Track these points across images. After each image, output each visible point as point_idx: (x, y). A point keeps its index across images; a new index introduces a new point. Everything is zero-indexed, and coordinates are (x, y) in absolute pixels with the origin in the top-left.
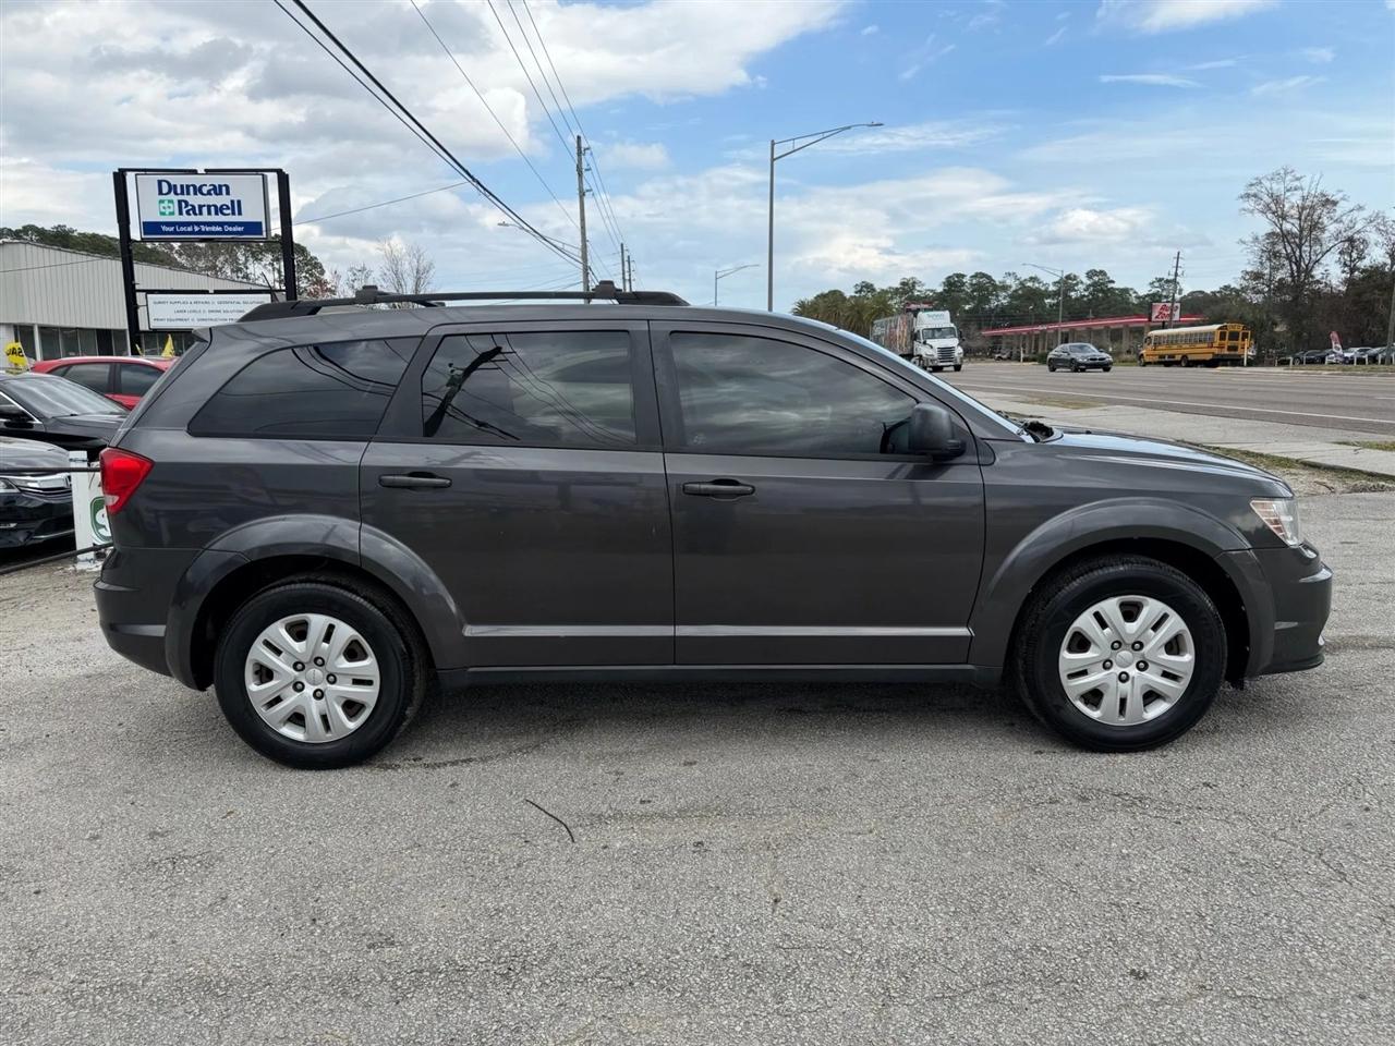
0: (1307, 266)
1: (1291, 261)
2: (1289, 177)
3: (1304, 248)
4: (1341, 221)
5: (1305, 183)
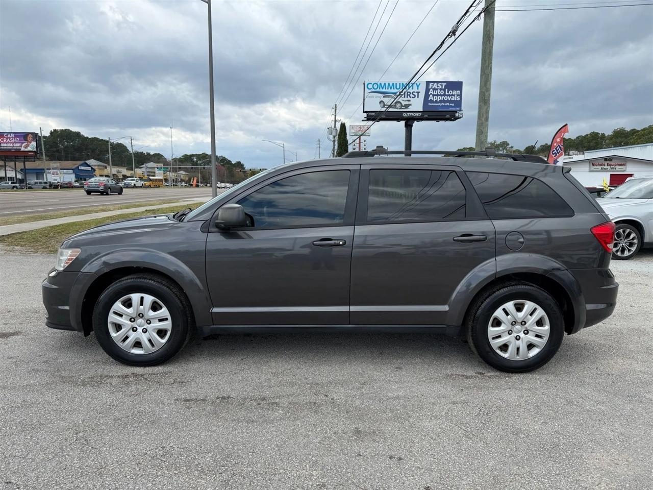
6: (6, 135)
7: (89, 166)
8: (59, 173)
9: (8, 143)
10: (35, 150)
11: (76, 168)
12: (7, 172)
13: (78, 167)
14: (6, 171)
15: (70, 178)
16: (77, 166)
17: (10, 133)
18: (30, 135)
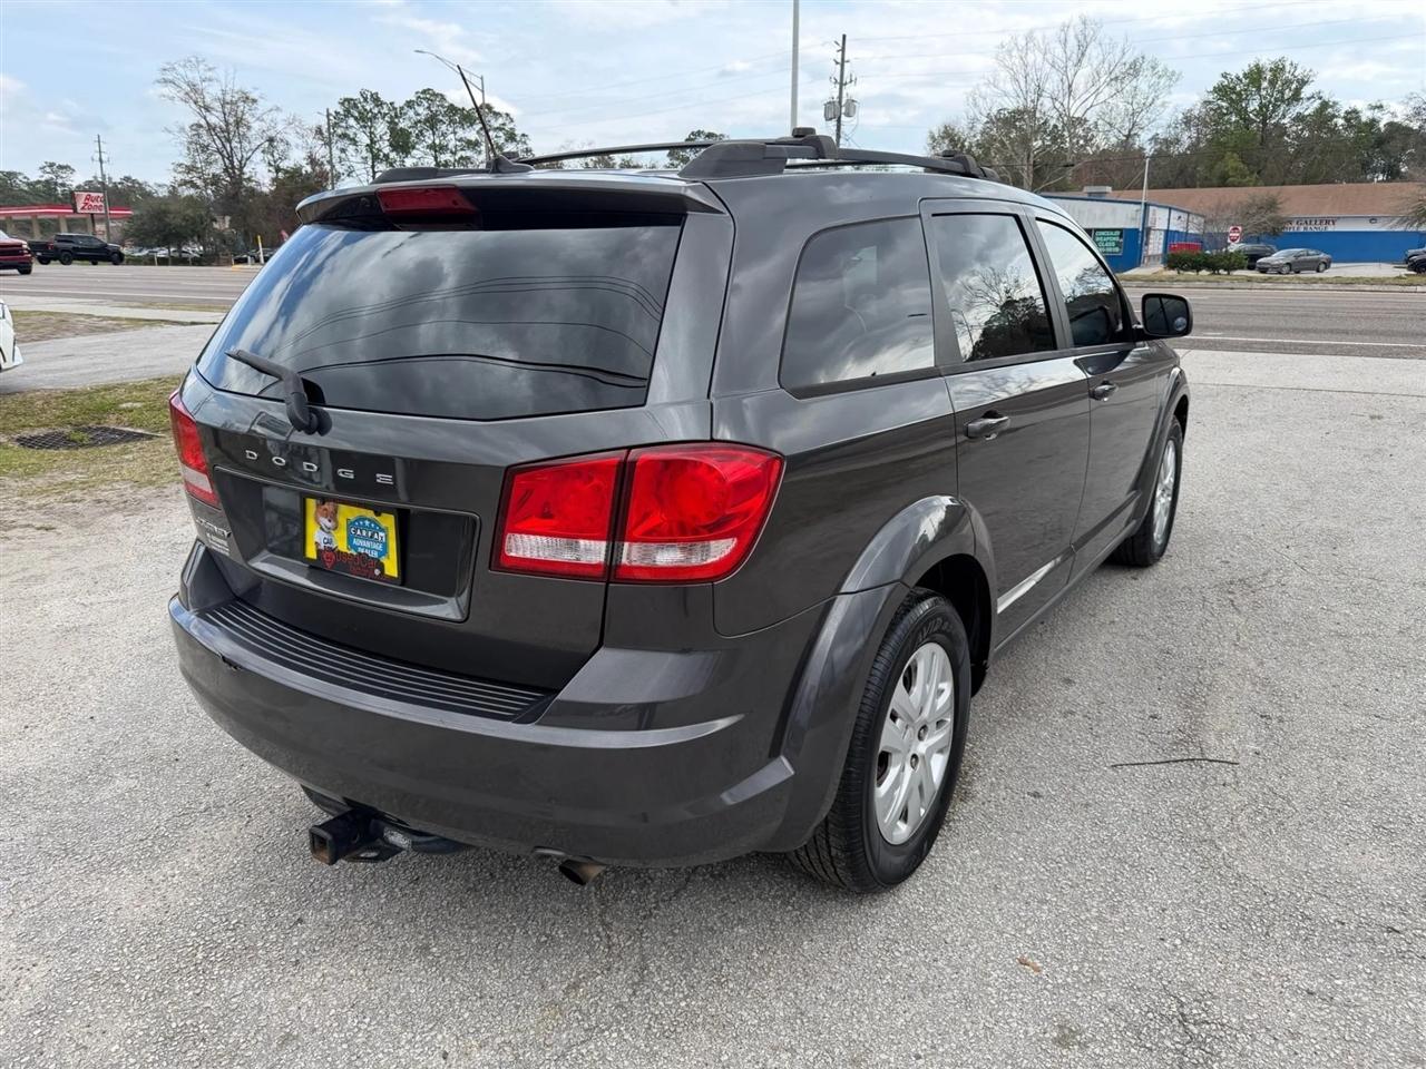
0: (240, 162)
1: (223, 156)
2: (202, 67)
3: (234, 144)
4: (263, 120)
5: (220, 73)
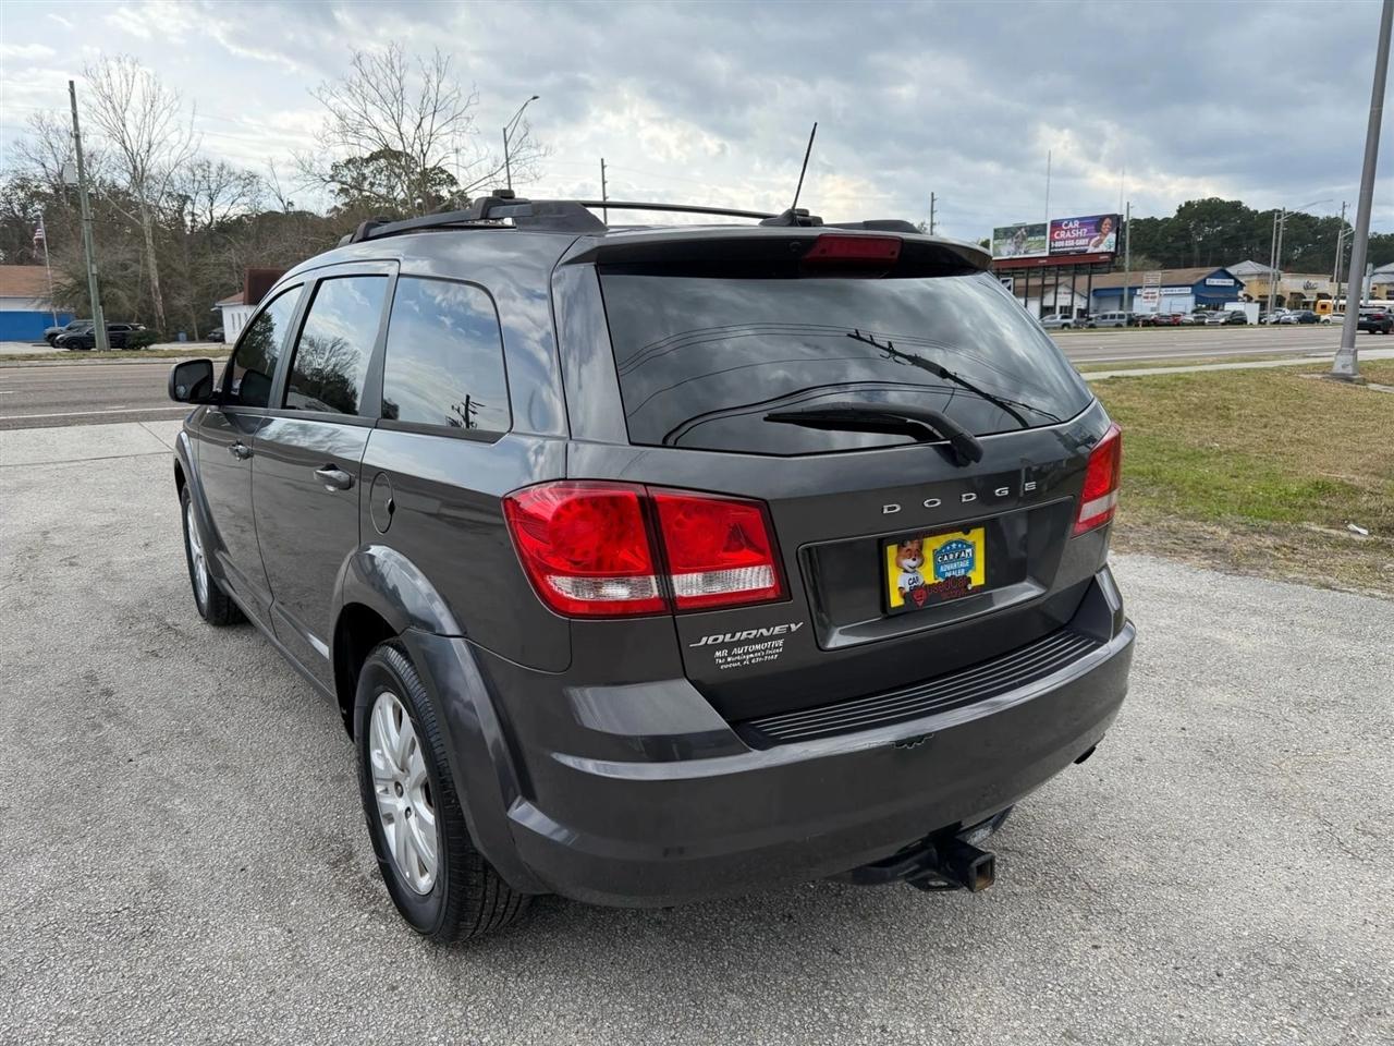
6: (1066, 225)
7: (1230, 276)
8: (1157, 295)
9: (1068, 239)
10: (1113, 250)
11: (1198, 283)
12: (1058, 296)
13: (1205, 280)
14: (1056, 293)
15: (1183, 304)
16: (1203, 277)
17: (1073, 220)
18: (1107, 221)
